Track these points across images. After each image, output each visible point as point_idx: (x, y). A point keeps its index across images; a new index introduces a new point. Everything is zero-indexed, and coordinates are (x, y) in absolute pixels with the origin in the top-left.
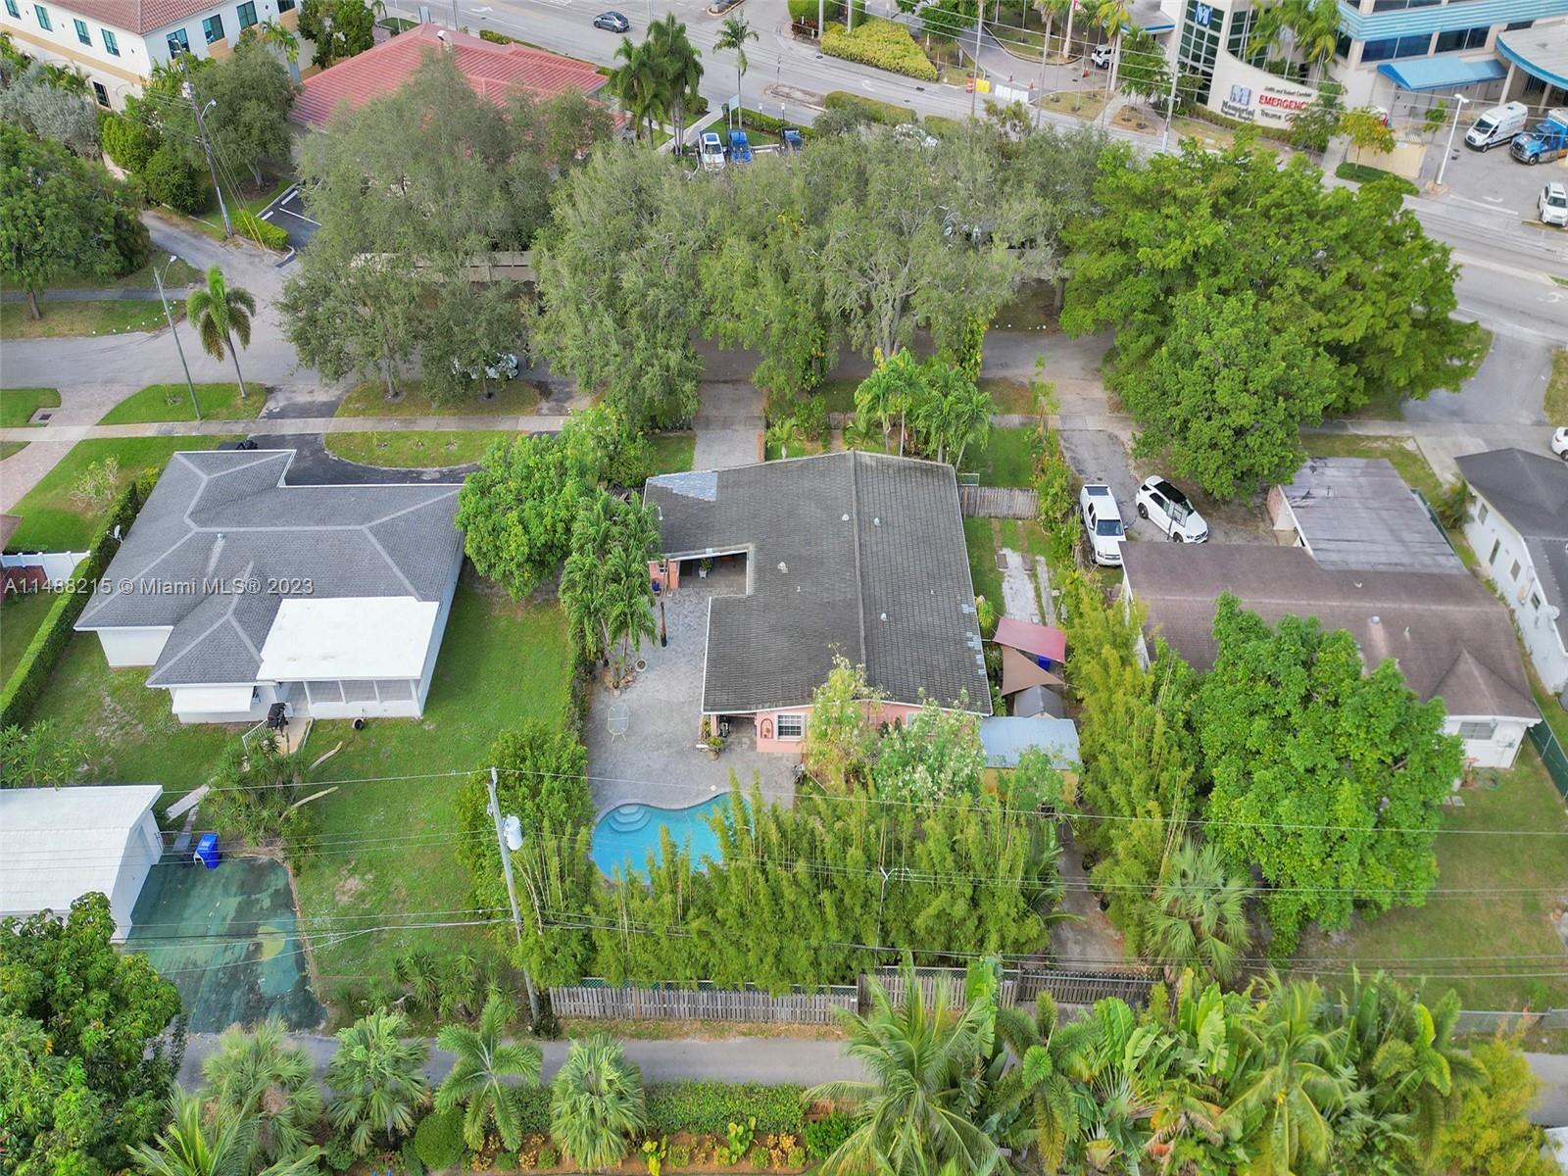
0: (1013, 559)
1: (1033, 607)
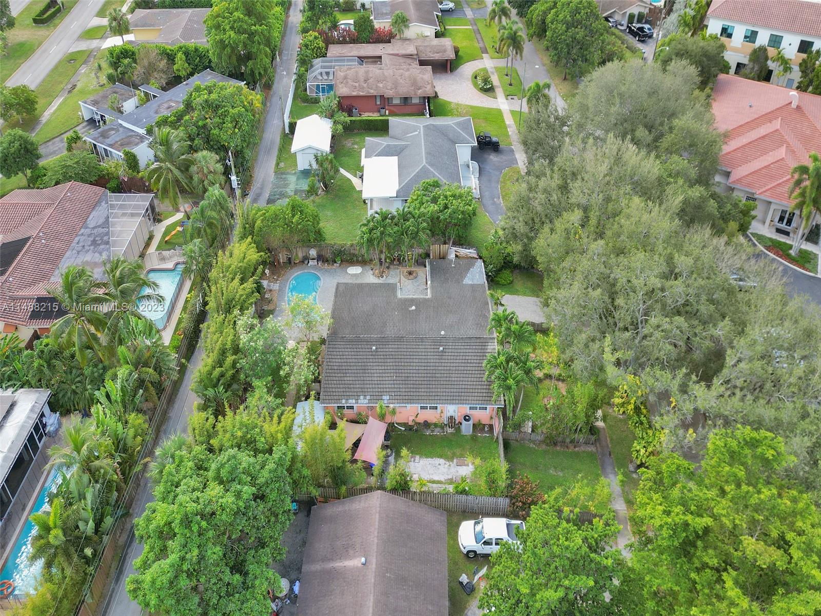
0: (465, 472)
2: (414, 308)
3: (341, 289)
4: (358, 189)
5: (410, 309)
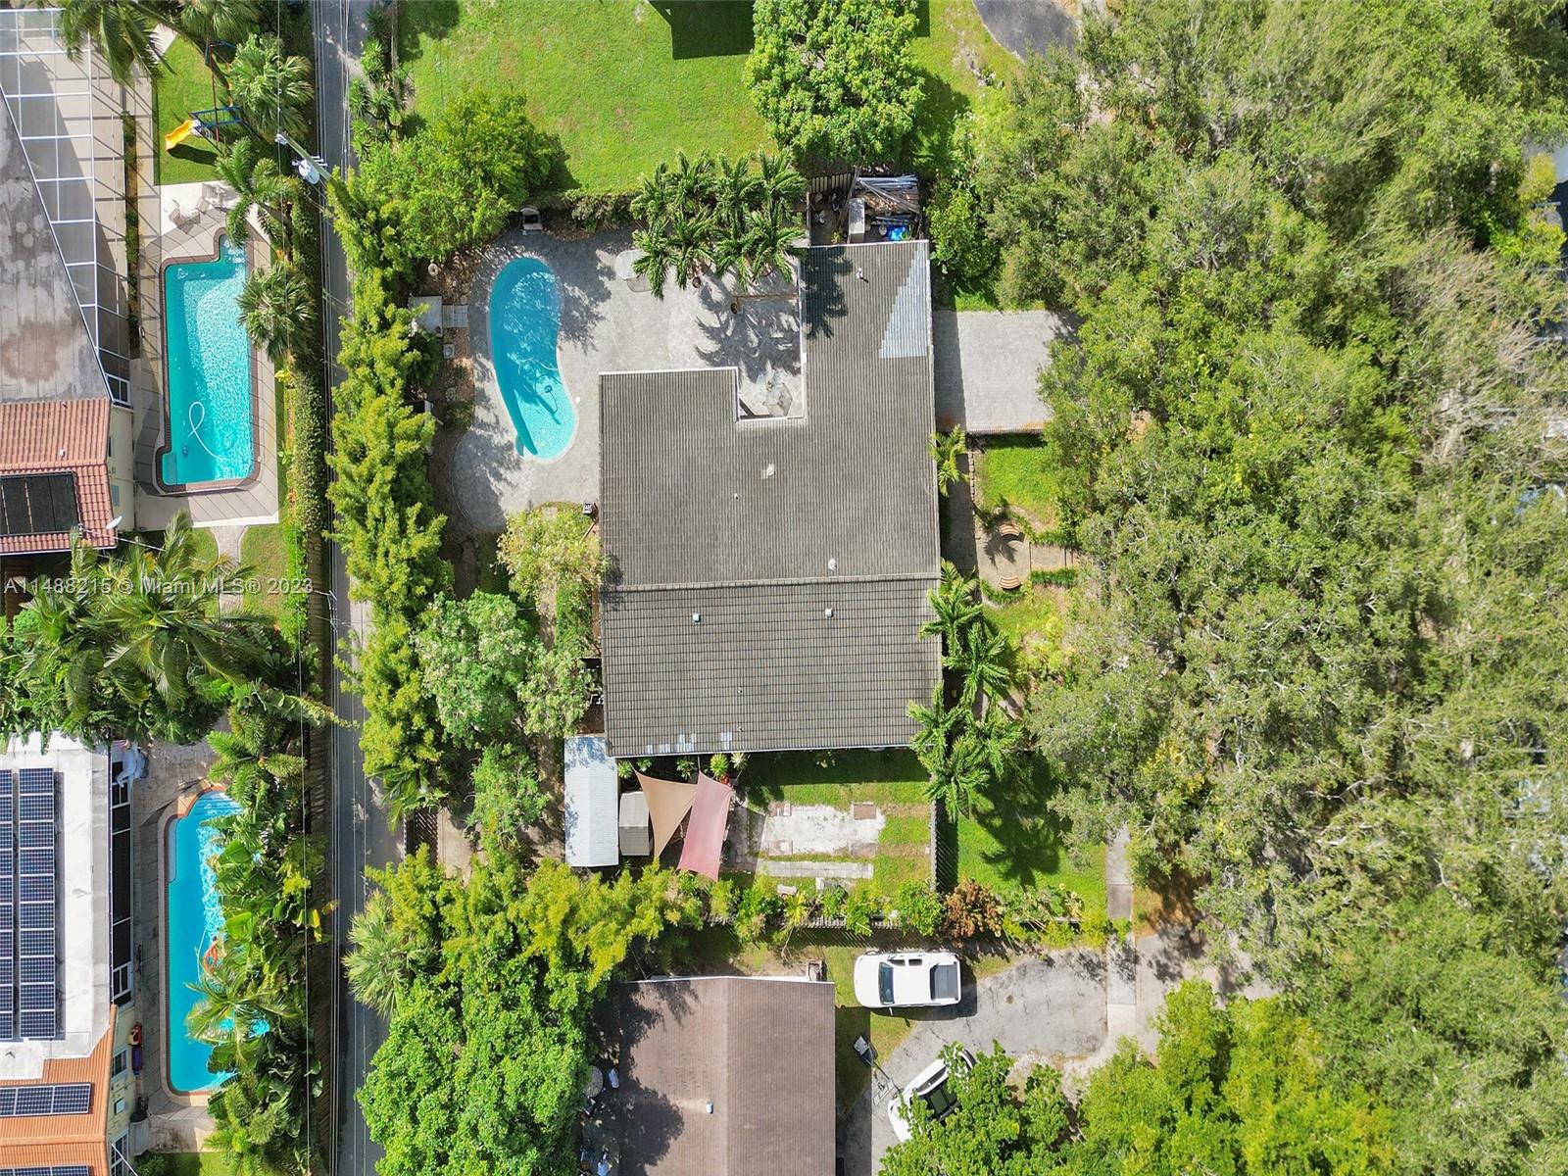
0: (870, 829)
1: (802, 847)
2: (771, 469)
3: (610, 399)
5: (764, 475)
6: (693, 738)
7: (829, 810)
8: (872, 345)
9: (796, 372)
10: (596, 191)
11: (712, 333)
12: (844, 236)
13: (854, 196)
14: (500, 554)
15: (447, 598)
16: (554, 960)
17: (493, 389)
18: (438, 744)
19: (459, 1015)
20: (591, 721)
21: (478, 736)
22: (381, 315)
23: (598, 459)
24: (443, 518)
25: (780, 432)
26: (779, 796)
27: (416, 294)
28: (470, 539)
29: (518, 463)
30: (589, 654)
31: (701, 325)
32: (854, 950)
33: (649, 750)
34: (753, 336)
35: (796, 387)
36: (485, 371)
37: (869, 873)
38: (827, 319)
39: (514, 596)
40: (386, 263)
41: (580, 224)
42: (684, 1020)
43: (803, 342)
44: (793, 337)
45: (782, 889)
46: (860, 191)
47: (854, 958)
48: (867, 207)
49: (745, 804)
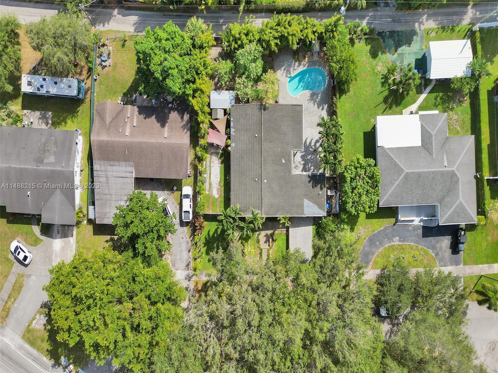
0: (215, 193)
1: (212, 170)
2: (284, 161)
3: (298, 108)
4: (403, 111)
5: (283, 159)
6: (234, 134)
7: (219, 180)
8: (306, 196)
9: (302, 171)
10: (338, 105)
11: (310, 143)
12: (328, 189)
13: (335, 192)
14: (270, 70)
15: (262, 53)
16: (195, 86)
17: (301, 69)
18: (235, 49)
19: (185, 55)
20: (238, 100)
21: (236, 62)
22: (316, 32)
23: (287, 104)
24: (277, 51)
25: (291, 165)
26: (222, 163)
27: (320, 42)
28: (273, 60)
29: (287, 76)
30: (250, 100)
31: (312, 139)
32: (193, 186)
33: (232, 119)
34: (310, 157)
35: (299, 171)
36: (304, 66)
37: (207, 193)
38: (312, 182)
39: (262, 75)
40: (326, 34)
41: (332, 99)
42: (182, 129)
43: (308, 173)
44: (309, 171)
45: (204, 162)
46: (336, 194)
47: (191, 186)
48: (333, 196)
49: (221, 152)
